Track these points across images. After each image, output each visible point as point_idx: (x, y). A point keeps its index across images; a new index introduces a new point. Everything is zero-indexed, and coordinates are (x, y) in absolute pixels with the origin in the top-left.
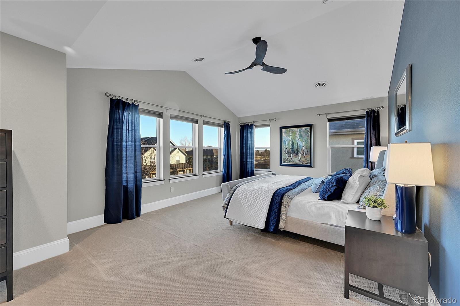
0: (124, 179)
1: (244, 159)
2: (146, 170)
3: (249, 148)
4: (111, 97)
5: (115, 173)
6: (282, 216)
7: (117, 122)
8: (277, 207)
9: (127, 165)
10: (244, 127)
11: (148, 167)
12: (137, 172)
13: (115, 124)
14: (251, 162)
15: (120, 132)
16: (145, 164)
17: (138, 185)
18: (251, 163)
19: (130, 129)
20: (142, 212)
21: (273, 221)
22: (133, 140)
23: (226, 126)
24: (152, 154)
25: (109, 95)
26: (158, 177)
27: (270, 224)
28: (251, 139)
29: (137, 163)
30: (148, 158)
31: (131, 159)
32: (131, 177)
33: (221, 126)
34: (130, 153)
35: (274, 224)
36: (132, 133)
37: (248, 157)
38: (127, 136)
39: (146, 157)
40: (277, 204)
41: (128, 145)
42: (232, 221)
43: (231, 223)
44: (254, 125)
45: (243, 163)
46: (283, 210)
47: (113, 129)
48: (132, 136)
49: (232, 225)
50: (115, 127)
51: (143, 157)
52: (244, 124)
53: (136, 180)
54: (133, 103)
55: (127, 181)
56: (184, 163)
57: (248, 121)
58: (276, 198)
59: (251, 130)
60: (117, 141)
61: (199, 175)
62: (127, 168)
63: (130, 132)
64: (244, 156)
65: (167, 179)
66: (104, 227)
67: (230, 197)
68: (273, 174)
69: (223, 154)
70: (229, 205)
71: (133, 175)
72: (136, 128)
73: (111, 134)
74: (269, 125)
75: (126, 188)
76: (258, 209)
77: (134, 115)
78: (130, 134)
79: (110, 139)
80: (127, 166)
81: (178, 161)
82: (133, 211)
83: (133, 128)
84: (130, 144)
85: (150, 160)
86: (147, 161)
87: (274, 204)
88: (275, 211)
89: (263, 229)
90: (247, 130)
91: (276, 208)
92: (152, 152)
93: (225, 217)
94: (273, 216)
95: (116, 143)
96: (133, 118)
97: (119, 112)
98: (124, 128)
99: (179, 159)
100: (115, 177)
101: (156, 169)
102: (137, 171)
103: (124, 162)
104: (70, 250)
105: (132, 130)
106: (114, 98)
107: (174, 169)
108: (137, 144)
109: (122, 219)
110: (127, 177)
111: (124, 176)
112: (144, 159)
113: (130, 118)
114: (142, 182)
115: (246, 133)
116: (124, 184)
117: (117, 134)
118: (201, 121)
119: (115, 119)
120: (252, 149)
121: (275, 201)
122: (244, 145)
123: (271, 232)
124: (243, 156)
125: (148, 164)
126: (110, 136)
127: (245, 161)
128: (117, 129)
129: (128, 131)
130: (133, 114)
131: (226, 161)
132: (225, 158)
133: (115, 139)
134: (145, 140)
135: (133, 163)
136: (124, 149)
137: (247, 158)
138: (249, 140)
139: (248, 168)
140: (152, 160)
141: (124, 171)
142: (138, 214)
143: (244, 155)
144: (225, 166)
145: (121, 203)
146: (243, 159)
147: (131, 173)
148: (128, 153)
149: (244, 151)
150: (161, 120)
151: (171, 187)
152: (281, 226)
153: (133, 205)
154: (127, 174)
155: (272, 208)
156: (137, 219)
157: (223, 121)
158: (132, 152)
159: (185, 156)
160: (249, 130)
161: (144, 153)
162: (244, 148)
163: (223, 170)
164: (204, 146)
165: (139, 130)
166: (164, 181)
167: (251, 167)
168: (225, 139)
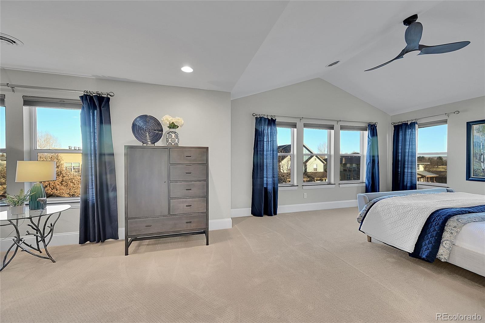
0: (265, 182)
1: (400, 169)
2: (283, 177)
3: (407, 154)
4: (256, 116)
5: (259, 176)
6: (444, 243)
7: (260, 136)
8: (435, 230)
9: (267, 170)
10: (400, 128)
11: (285, 175)
12: (275, 177)
13: (259, 137)
14: (411, 173)
15: (262, 144)
16: (282, 171)
17: (275, 188)
18: (411, 175)
19: (269, 140)
20: (279, 212)
21: (428, 247)
22: (272, 149)
23: (371, 129)
24: (289, 162)
25: (255, 115)
26: (293, 183)
27: (422, 249)
28: (412, 142)
29: (275, 169)
30: (285, 165)
31: (270, 166)
32: (270, 180)
33: (364, 129)
34: (270, 161)
35: (428, 250)
36: (271, 143)
37: (406, 166)
38: (267, 146)
39: (283, 165)
40: (436, 227)
41: (268, 154)
42: (371, 237)
43: (369, 239)
44: (417, 124)
45: (399, 174)
46: (446, 235)
47: (257, 141)
48: (271, 147)
49: (371, 242)
50: (259, 140)
51: (281, 164)
52: (399, 124)
53: (274, 183)
54: (272, 118)
55: (267, 183)
56: (323, 171)
57: (408, 119)
58: (435, 219)
59: (412, 131)
60: (260, 151)
61: (335, 184)
62: (267, 173)
63: (269, 143)
64: (400, 165)
65: (300, 185)
66: (252, 218)
67: (367, 210)
68: (448, 191)
69: (367, 162)
70: (365, 218)
71: (271, 179)
72: (274, 139)
73: (256, 145)
74: (445, 122)
75: (266, 189)
76: (405, 228)
77: (272, 129)
78: (269, 145)
79: (255, 149)
80: (267, 172)
81: (316, 169)
82: (271, 209)
83: (272, 140)
84: (269, 153)
85: (287, 167)
86: (285, 168)
87: (431, 225)
88: (431, 235)
89: (411, 253)
90: (404, 130)
91: (433, 231)
92: (289, 160)
93: (359, 230)
94: (428, 240)
95: (260, 152)
96: (272, 131)
97: (261, 127)
98: (265, 140)
99: (316, 167)
100: (259, 180)
101: (290, 176)
102: (275, 175)
103: (265, 168)
104: (232, 227)
105: (271, 141)
106: (258, 117)
107: (310, 177)
108: (275, 153)
109: (264, 214)
110: (267, 180)
111: (265, 179)
112: (281, 166)
113: (269, 131)
114: (279, 186)
115: (403, 135)
116: (265, 186)
117: (260, 145)
118: (337, 126)
119: (259, 133)
120: (413, 155)
121: (433, 221)
122: (400, 151)
123: (423, 259)
124: (398, 164)
125: (285, 172)
126: (255, 147)
127: (400, 172)
128: (260, 141)
129: (268, 142)
130: (272, 127)
131: (370, 170)
132: (369, 166)
133: (259, 149)
134: (283, 148)
135: (272, 169)
136: (265, 157)
137: (404, 168)
138: (408, 143)
139: (405, 180)
140: (289, 168)
141: (265, 176)
142: (275, 213)
143: (400, 163)
144: (369, 176)
145: (263, 201)
146: (398, 169)
147: (270, 177)
148: (268, 161)
149: (400, 158)
150: (295, 130)
151: (304, 193)
152: (442, 255)
153: (272, 204)
154: (267, 178)
155: (428, 230)
156: (274, 216)
157: (366, 123)
158: (271, 160)
159: (323, 164)
160: (407, 130)
161: (282, 161)
162: (400, 154)
163: (367, 181)
164: (340, 153)
165: (276, 141)
166: (297, 187)
167: (411, 180)
168: (369, 145)
